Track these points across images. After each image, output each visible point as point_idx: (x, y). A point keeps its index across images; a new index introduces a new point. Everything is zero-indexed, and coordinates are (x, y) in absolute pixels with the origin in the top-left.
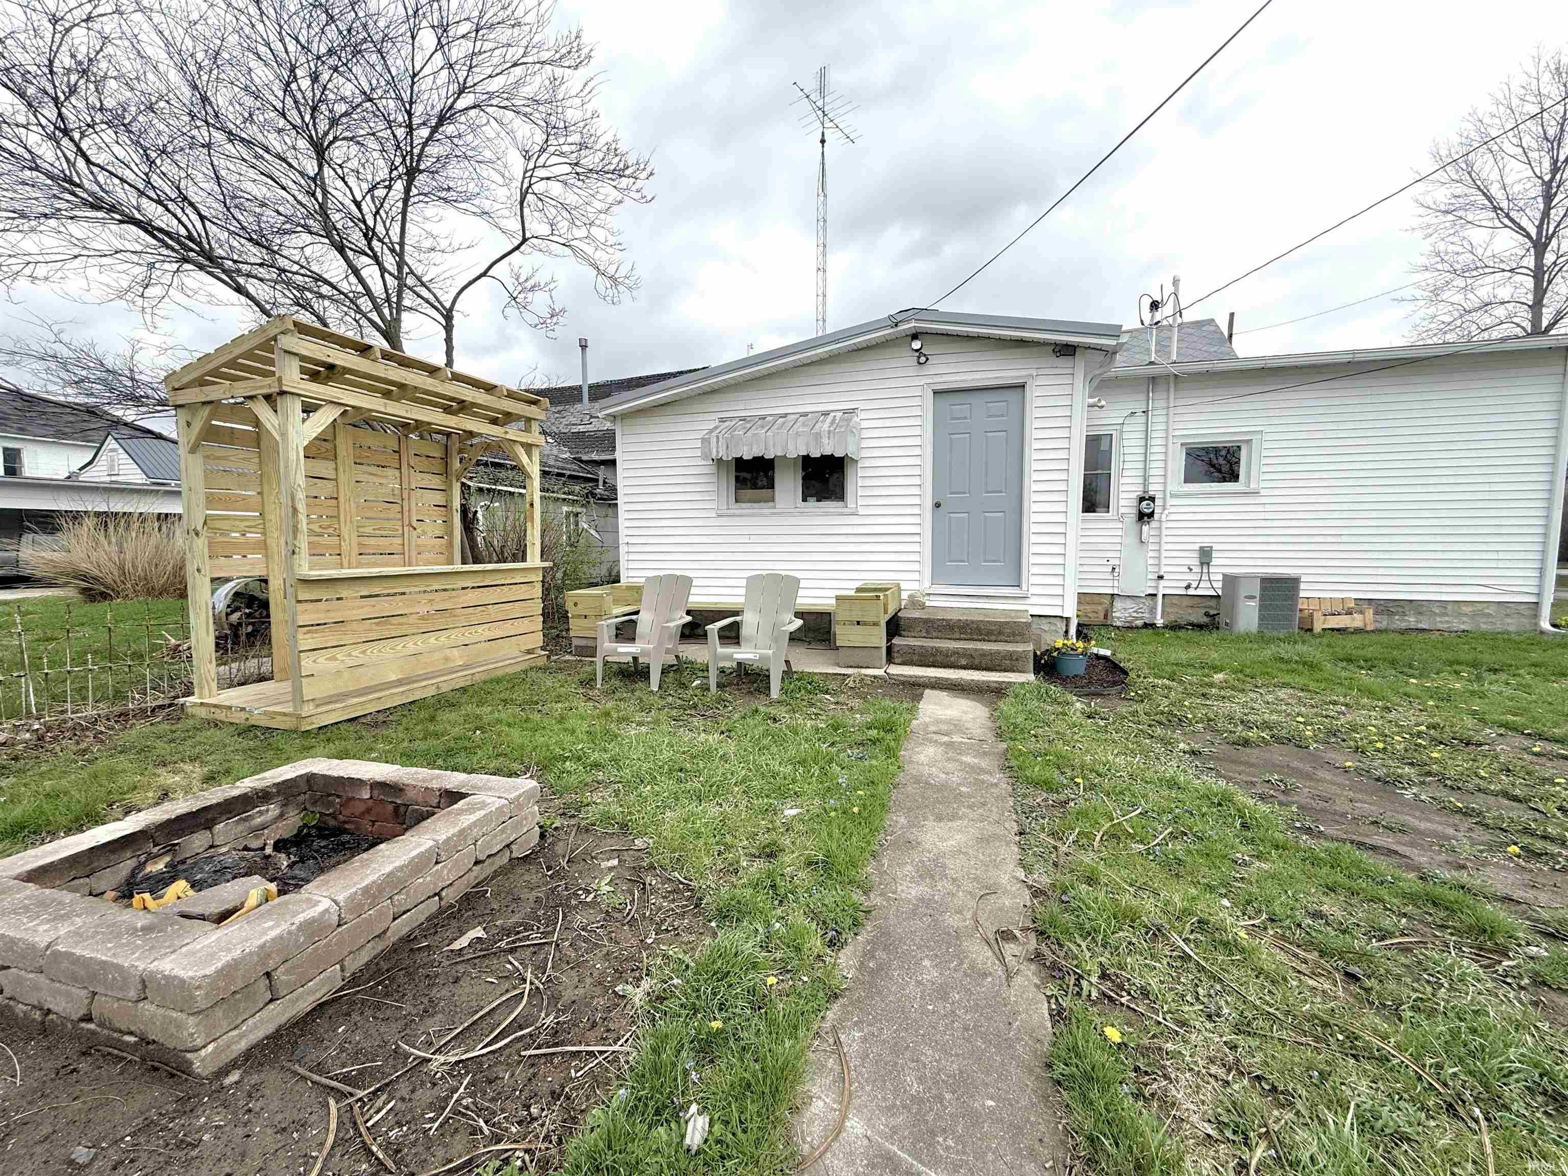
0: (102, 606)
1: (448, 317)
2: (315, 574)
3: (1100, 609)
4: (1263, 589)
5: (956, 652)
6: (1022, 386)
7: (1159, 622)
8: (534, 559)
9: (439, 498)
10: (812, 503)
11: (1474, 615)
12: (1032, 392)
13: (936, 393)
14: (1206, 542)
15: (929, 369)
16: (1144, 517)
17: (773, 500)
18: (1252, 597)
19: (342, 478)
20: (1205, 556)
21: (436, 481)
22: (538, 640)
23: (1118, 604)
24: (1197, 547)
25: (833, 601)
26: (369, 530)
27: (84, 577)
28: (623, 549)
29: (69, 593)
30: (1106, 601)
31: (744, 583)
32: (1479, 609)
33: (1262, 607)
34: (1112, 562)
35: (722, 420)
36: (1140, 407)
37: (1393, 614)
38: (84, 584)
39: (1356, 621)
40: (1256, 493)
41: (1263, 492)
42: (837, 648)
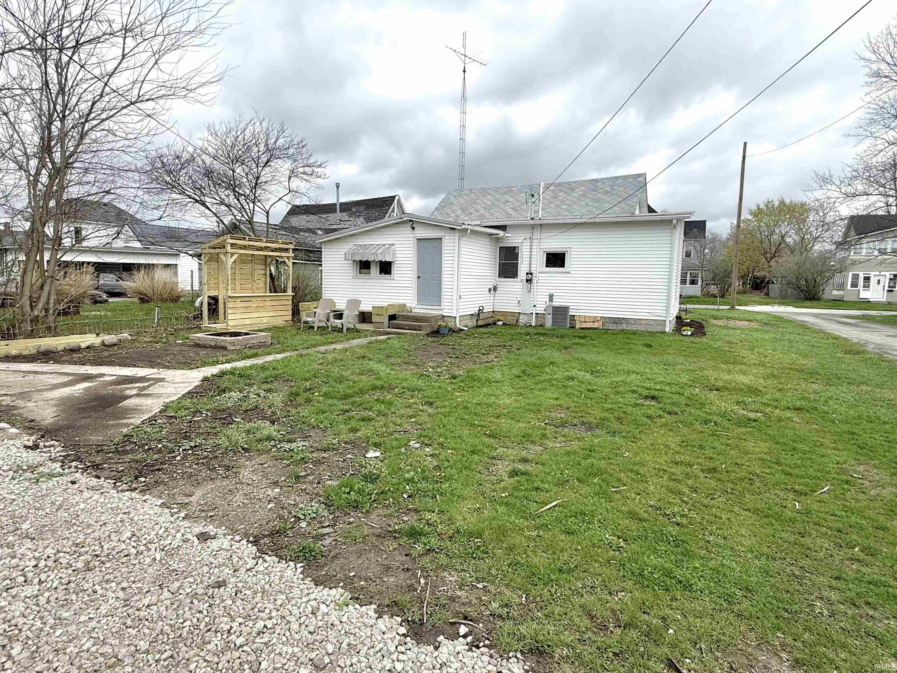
0: (146, 306)
1: (268, 213)
2: (232, 295)
3: (515, 319)
4: (553, 311)
5: (405, 325)
6: (441, 239)
7: (533, 324)
8: (290, 292)
9: (263, 272)
10: (383, 275)
11: (647, 324)
12: (444, 241)
13: (418, 239)
14: (551, 292)
15: (416, 232)
16: (529, 281)
17: (369, 273)
18: (549, 314)
19: (237, 268)
20: (551, 297)
21: (263, 267)
22: (290, 318)
23: (521, 317)
24: (548, 294)
25: (371, 309)
26: (243, 283)
27: (140, 293)
28: (323, 289)
29: (136, 300)
30: (517, 315)
31: (346, 302)
32: (648, 321)
33: (553, 318)
34: (519, 299)
35: (355, 245)
36: (528, 236)
37: (618, 323)
38: (141, 296)
39: (596, 325)
40: (569, 273)
41: (572, 272)
42: (372, 323)
